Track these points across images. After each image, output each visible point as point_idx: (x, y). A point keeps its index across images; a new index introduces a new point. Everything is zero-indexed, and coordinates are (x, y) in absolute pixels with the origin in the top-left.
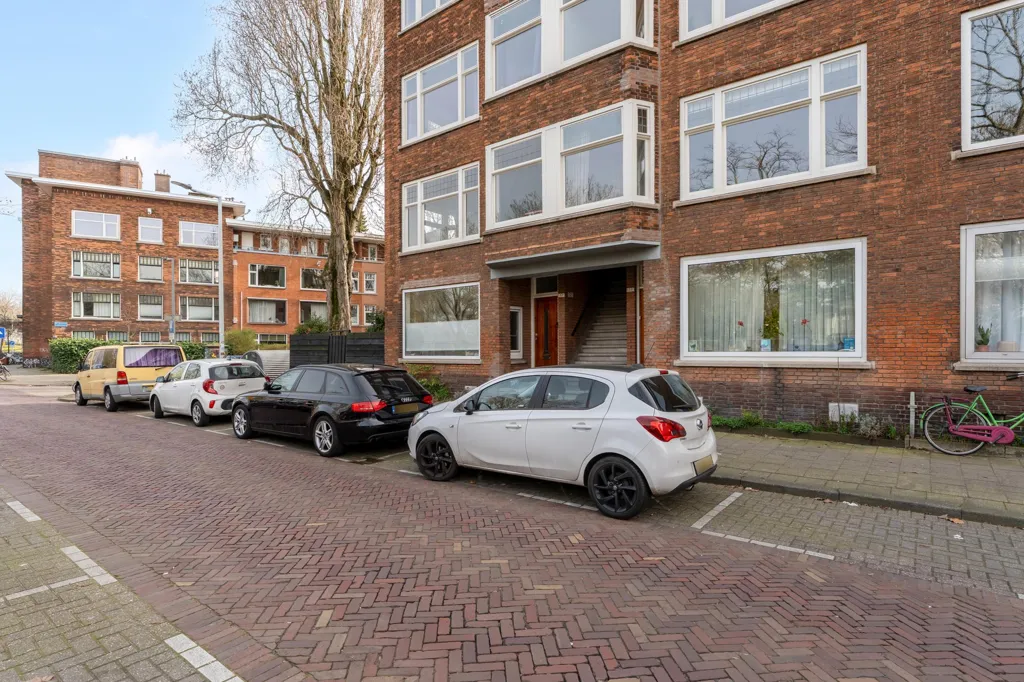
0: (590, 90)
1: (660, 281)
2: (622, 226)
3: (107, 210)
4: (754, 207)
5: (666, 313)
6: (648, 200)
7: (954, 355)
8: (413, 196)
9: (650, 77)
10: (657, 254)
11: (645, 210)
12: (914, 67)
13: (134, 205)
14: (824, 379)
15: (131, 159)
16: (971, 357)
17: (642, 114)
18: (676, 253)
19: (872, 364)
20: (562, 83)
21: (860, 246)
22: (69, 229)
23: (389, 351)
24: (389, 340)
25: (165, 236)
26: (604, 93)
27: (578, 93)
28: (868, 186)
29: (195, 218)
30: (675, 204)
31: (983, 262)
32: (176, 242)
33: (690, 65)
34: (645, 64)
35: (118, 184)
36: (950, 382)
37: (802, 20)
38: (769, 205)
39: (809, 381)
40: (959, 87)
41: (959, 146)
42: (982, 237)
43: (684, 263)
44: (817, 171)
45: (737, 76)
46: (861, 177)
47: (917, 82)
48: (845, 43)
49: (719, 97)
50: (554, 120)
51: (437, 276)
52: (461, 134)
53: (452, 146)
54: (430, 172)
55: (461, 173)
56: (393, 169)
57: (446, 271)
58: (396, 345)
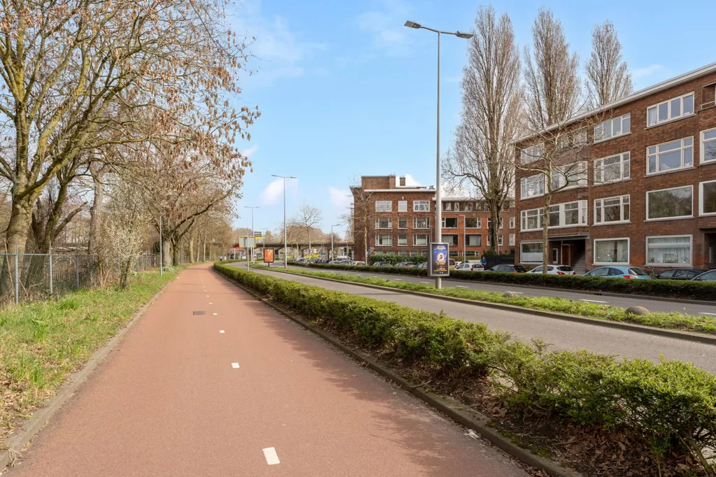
1: (589, 245)
2: (578, 231)
3: (388, 199)
5: (590, 253)
6: (586, 224)
7: (644, 263)
8: (524, 214)
9: (586, 195)
10: (588, 238)
11: (584, 227)
12: (638, 201)
13: (396, 196)
15: (393, 174)
16: (648, 264)
17: (584, 203)
18: (593, 238)
19: (630, 265)
20: (564, 193)
21: (628, 239)
22: (374, 209)
23: (516, 261)
24: (516, 258)
25: (408, 208)
26: (574, 198)
28: (630, 226)
29: (419, 199)
30: (593, 225)
31: (649, 244)
32: (412, 210)
33: (596, 192)
34: (584, 191)
35: (388, 188)
38: (612, 228)
40: (645, 207)
41: (645, 219)
42: (649, 239)
43: (595, 240)
44: (622, 221)
45: (606, 197)
46: (629, 224)
47: (638, 204)
48: (626, 193)
49: (602, 201)
50: (563, 202)
51: (531, 239)
52: (539, 199)
53: (536, 202)
54: (529, 209)
55: (539, 210)
56: (518, 206)
57: (534, 238)
58: (518, 259)
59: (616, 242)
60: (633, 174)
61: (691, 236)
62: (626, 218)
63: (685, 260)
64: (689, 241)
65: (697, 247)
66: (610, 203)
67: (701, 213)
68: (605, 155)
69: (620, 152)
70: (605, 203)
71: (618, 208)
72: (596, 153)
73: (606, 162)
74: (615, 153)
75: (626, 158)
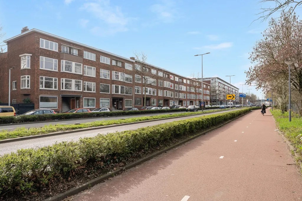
0: (78, 77)
1: (82, 99)
5: (82, 103)
7: (100, 107)
8: (42, 79)
10: (82, 97)
20: (75, 75)
21: (95, 98)
24: (36, 105)
26: (79, 79)
28: (95, 94)
30: (83, 92)
31: (101, 101)
37: (92, 79)
38: (89, 94)
39: (92, 109)
40: (100, 88)
41: (100, 92)
42: (101, 99)
43: (84, 98)
44: (93, 91)
45: (88, 81)
47: (98, 87)
48: (94, 82)
49: (86, 82)
50: (74, 79)
51: (49, 94)
52: (54, 72)
53: (52, 74)
54: (47, 76)
55: (54, 78)
56: (37, 72)
57: (51, 94)
58: (38, 106)
59: (88, 99)
60: (96, 76)
61: (109, 99)
65: (111, 102)
66: (89, 84)
67: (114, 93)
68: (88, 65)
69: (93, 66)
70: (87, 84)
73: (88, 68)
75: (94, 69)
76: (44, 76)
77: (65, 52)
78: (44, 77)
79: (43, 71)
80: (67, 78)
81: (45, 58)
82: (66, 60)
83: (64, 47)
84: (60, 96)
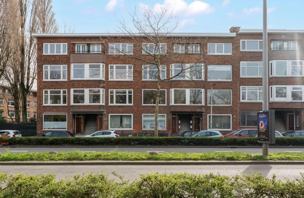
0: (94, 85)
1: (105, 117)
2: (100, 108)
4: (120, 108)
5: (106, 122)
6: (104, 104)
7: (141, 129)
8: (46, 93)
9: (104, 85)
10: (105, 113)
11: (103, 106)
12: (138, 94)
14: (128, 132)
16: (143, 129)
17: (103, 90)
18: (108, 113)
19: (133, 130)
20: (89, 82)
21: (132, 115)
23: (38, 128)
24: (38, 125)
26: (97, 86)
27: (92, 85)
28: (133, 107)
30: (108, 105)
31: (144, 118)
33: (110, 85)
34: (104, 83)
36: (141, 132)
37: (126, 84)
39: (126, 132)
40: (142, 97)
41: (142, 104)
42: (144, 115)
43: (110, 115)
44: (128, 104)
45: (117, 88)
46: (132, 106)
47: (138, 96)
48: (131, 88)
49: (115, 91)
50: (87, 88)
51: (55, 112)
52: (62, 83)
53: (59, 85)
54: (52, 89)
55: (62, 91)
56: (40, 85)
57: (58, 111)
58: (41, 126)
59: (121, 116)
60: (135, 78)
61: (166, 115)
62: (130, 102)
63: (162, 127)
64: (165, 117)
65: (168, 120)
66: (120, 93)
68: (118, 64)
69: (126, 64)
70: (117, 92)
71: (125, 96)
72: (111, 60)
73: (117, 68)
74: (124, 64)
75: (130, 68)
76: (48, 88)
77: (81, 52)
78: (49, 91)
79: (47, 83)
80: (76, 88)
81: (50, 66)
82: (74, 63)
83: (80, 46)
84: (71, 113)
